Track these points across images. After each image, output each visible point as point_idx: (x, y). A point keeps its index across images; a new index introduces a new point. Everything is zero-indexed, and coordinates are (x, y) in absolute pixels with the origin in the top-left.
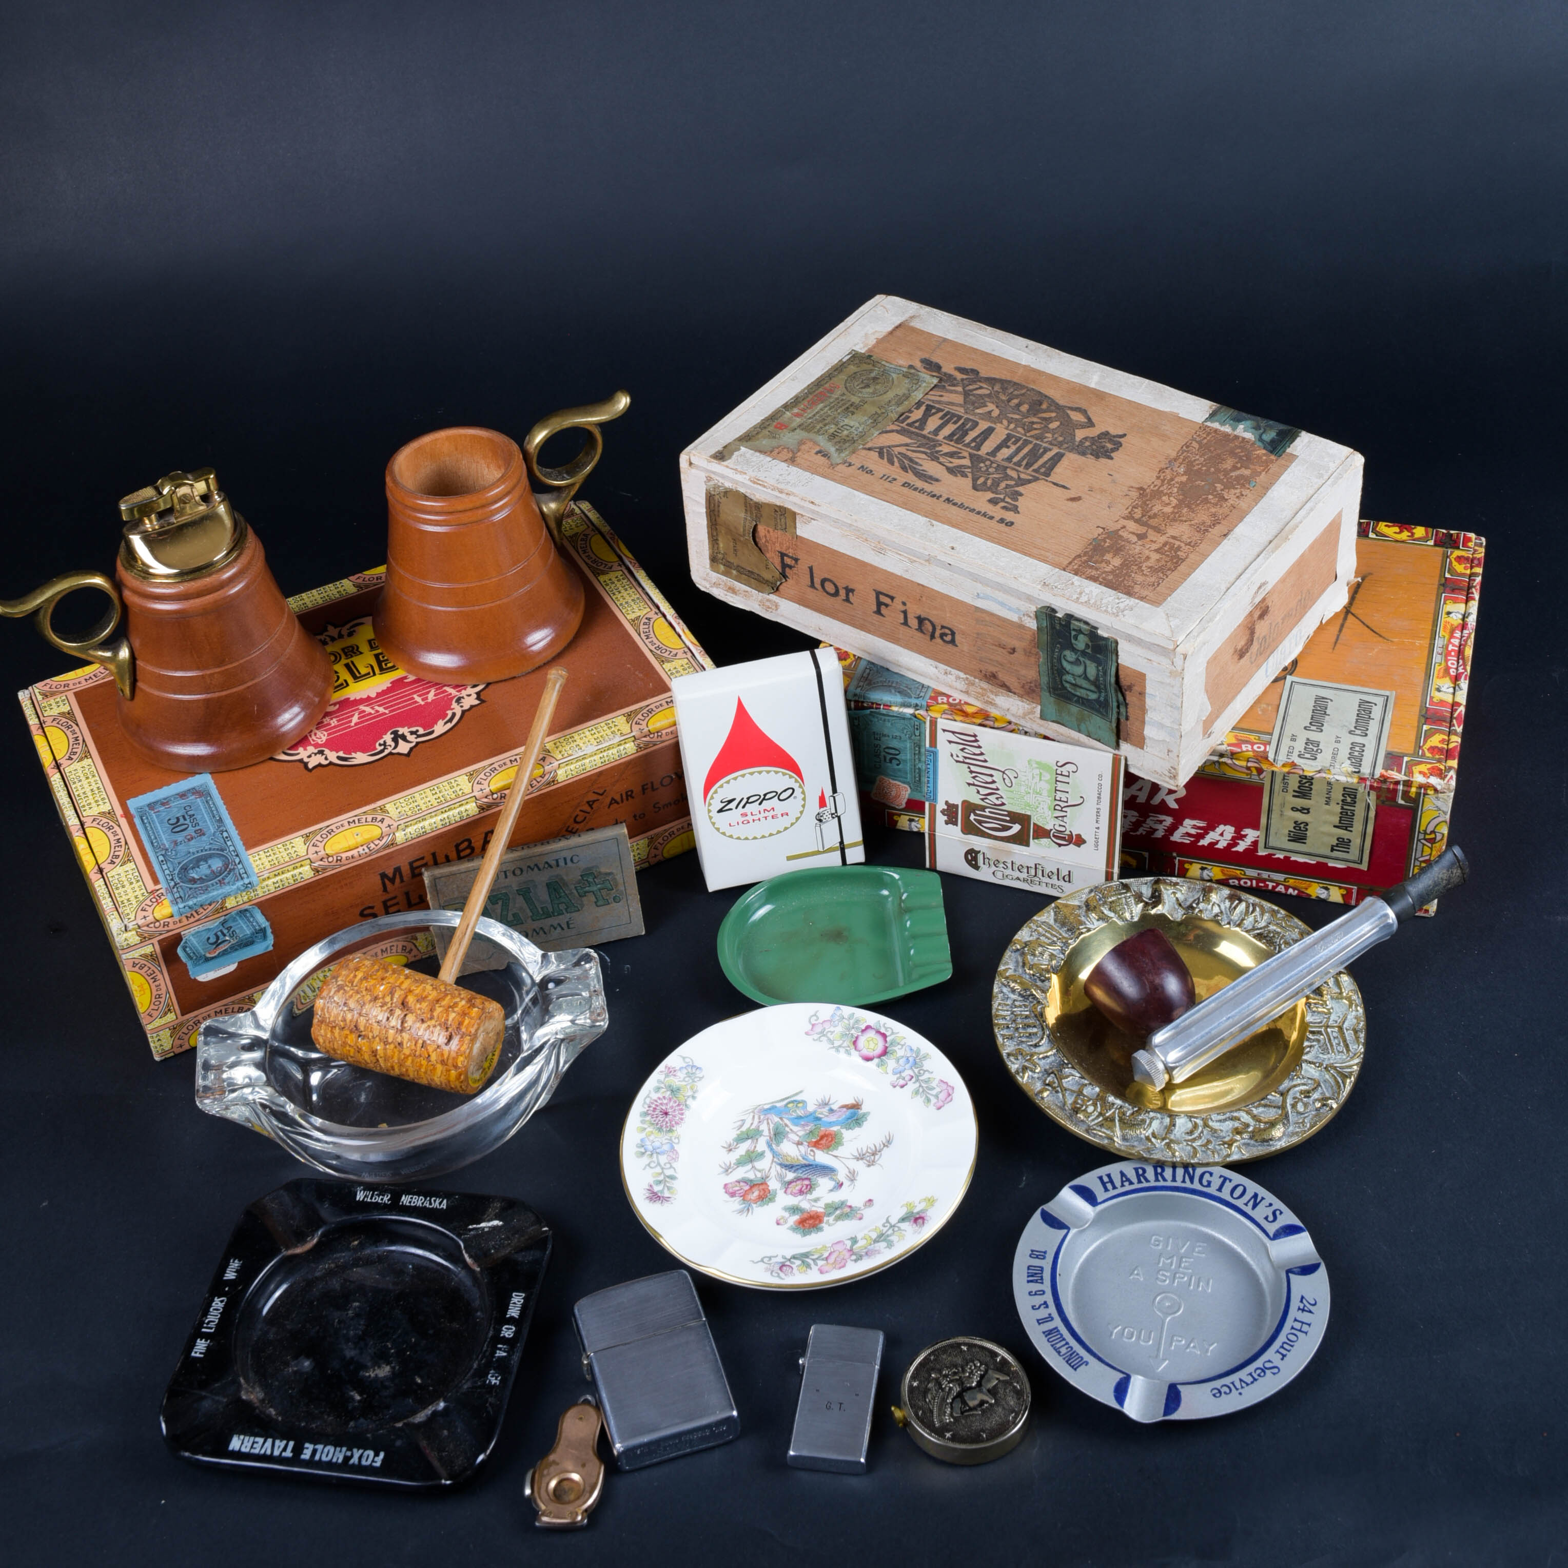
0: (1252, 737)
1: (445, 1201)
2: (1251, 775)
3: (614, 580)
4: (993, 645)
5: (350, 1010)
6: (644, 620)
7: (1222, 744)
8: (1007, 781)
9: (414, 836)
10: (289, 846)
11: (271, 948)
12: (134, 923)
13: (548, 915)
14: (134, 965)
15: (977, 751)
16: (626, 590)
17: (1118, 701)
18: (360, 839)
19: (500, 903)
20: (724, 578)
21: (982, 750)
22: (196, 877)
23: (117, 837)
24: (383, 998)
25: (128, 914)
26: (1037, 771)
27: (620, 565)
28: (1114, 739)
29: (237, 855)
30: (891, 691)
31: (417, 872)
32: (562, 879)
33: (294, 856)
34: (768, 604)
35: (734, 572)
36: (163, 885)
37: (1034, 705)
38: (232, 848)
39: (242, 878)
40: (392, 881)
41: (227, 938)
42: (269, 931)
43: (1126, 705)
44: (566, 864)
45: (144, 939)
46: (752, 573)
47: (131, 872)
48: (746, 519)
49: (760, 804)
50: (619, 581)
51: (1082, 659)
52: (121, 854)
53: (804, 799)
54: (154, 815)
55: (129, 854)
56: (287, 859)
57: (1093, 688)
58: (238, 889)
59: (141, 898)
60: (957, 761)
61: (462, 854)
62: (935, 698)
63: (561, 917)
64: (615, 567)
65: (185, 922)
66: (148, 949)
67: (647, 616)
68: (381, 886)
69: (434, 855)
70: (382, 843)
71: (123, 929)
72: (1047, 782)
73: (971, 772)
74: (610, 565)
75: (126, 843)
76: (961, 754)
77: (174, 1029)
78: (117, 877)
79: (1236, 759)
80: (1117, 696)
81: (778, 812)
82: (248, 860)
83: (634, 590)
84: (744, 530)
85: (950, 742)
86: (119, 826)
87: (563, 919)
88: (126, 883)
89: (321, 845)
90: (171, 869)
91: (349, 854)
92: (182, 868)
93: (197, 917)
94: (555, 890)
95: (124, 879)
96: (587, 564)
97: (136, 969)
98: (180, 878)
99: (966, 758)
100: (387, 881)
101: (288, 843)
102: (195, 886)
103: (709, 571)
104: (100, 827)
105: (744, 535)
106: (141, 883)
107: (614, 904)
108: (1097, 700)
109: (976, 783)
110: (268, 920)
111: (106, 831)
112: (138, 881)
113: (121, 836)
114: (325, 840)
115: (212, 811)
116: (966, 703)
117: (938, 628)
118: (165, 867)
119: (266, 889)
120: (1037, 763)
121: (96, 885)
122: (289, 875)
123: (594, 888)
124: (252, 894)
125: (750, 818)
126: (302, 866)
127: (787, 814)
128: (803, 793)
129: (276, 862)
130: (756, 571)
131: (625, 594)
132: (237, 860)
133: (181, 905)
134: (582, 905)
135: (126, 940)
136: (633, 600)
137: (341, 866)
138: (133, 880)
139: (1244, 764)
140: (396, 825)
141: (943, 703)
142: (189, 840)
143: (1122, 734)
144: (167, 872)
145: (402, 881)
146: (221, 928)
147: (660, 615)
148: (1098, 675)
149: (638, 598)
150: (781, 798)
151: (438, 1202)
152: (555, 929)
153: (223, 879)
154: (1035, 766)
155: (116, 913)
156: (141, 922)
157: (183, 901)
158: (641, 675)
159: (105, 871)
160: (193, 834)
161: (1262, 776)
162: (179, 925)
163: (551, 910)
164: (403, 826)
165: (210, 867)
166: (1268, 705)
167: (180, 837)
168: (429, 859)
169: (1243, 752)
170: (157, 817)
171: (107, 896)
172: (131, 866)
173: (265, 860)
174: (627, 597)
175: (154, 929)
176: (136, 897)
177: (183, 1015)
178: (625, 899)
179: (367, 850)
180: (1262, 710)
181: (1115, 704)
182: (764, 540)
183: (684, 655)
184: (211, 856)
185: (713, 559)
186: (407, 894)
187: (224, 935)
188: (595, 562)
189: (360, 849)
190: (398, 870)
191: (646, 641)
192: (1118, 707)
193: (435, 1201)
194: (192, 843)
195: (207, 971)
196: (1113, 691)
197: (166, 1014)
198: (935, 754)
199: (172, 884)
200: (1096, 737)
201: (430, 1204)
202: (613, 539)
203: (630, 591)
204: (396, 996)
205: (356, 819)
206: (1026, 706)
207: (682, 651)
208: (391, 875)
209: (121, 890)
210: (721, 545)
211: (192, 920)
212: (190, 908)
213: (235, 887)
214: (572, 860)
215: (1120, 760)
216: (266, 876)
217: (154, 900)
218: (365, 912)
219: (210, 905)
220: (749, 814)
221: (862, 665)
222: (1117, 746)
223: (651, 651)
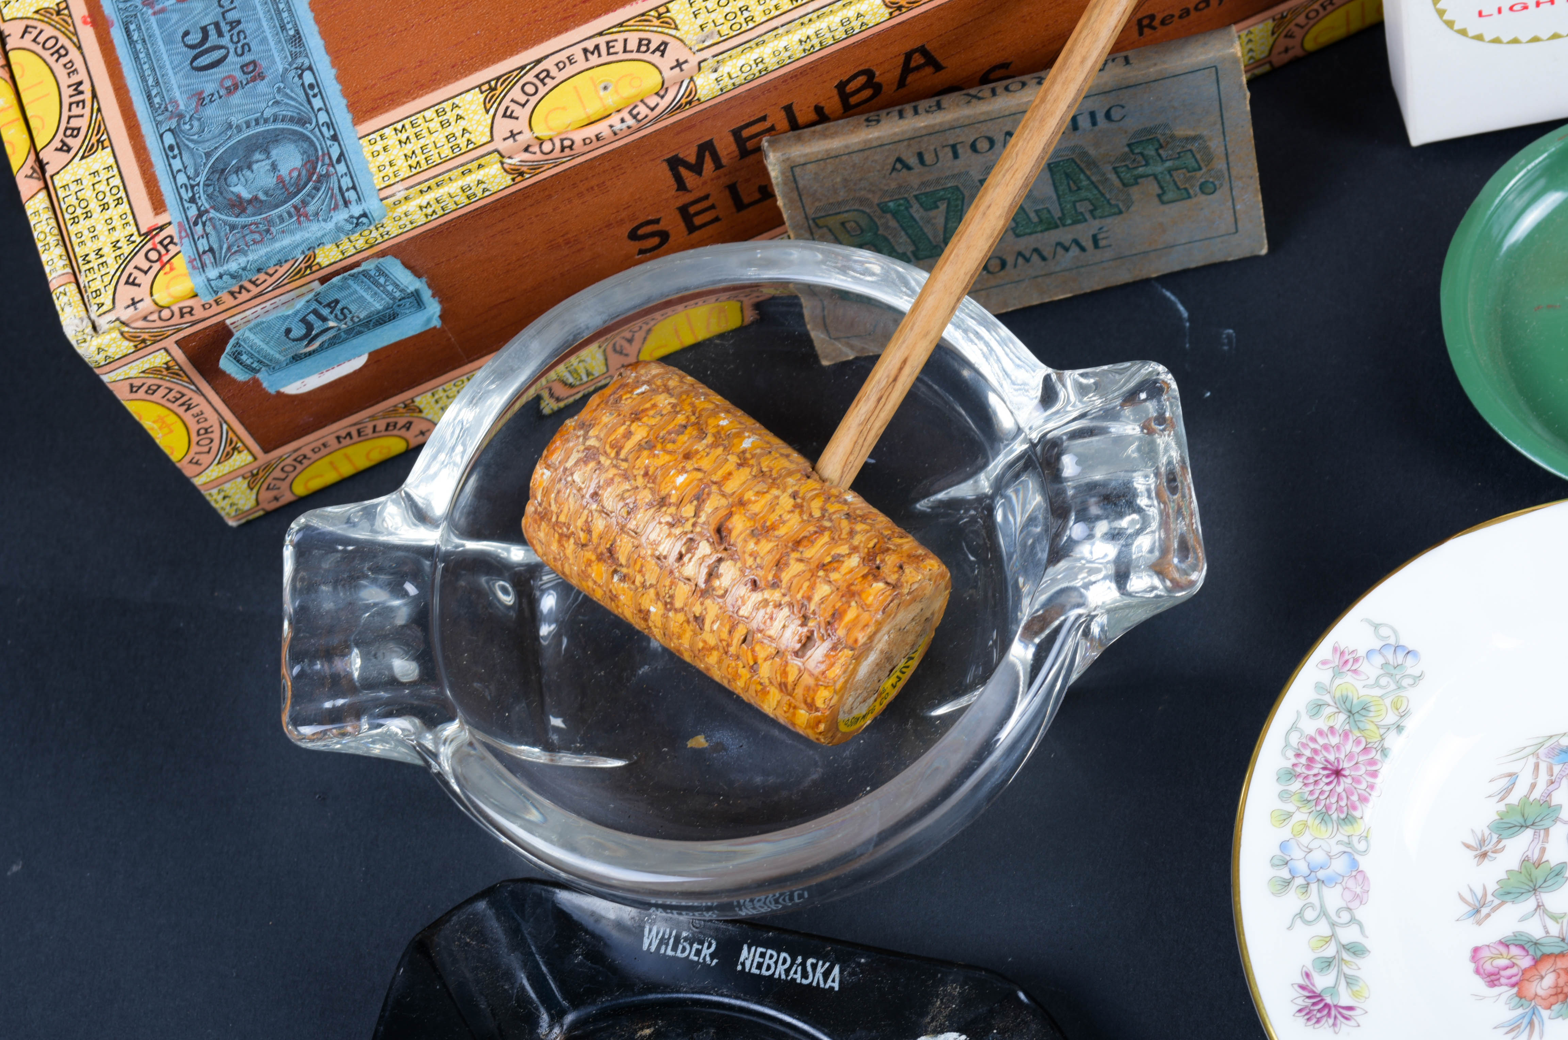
1: (836, 970)
5: (604, 512)
9: (737, 82)
10: (451, 116)
11: (436, 323)
12: (111, 316)
13: (1052, 225)
14: (133, 389)
18: (611, 99)
19: (943, 206)
22: (246, 195)
23: (75, 79)
24: (679, 504)
25: (97, 293)
29: (335, 138)
31: (750, 145)
32: (1084, 154)
33: (462, 142)
36: (172, 215)
38: (323, 117)
39: (346, 203)
40: (697, 168)
41: (331, 324)
42: (426, 294)
44: (1094, 123)
45: (141, 343)
47: (104, 175)
52: (83, 123)
54: (153, 19)
55: (100, 128)
56: (446, 152)
58: (339, 229)
59: (126, 249)
61: (853, 100)
63: (1079, 227)
65: (230, 301)
66: (159, 359)
68: (671, 181)
69: (788, 110)
70: (664, 103)
71: (89, 329)
75: (94, 96)
77: (253, 478)
78: (74, 187)
82: (359, 151)
86: (79, 48)
87: (1084, 232)
88: (94, 206)
89: (523, 113)
90: (191, 172)
91: (591, 132)
92: (213, 170)
93: (255, 290)
94: (1067, 176)
95: (88, 194)
97: (141, 393)
98: (210, 197)
100: (683, 171)
101: (447, 105)
102: (242, 220)
104: (38, 49)
106: (125, 207)
107: (1202, 198)
110: (418, 274)
111: (51, 60)
112: (119, 202)
113: (82, 75)
114: (534, 100)
115: (279, 12)
118: (177, 164)
119: (405, 220)
121: (30, 208)
122: (453, 188)
123: (1159, 168)
124: (375, 234)
126: (480, 166)
129: (421, 158)
132: (335, 153)
133: (212, 273)
134: (1129, 203)
135: (99, 350)
137: (574, 157)
138: (109, 199)
140: (694, 60)
142: (230, 91)
144: (182, 179)
145: (718, 165)
146: (315, 305)
151: (820, 970)
152: (1067, 249)
153: (305, 203)
155: (73, 287)
156: (127, 314)
157: (216, 263)
159: (50, 170)
160: (239, 75)
162: (215, 309)
163: (1057, 214)
164: (712, 62)
165: (274, 167)
167: (209, 83)
168: (780, 120)
170: (160, 25)
171: (52, 240)
172: (103, 157)
173: (397, 153)
175: (159, 323)
176: (115, 245)
177: (266, 451)
178: (1226, 187)
179: (630, 122)
184: (276, 138)
186: (732, 189)
187: (324, 319)
189: (615, 120)
190: (707, 148)
193: (814, 967)
194: (237, 98)
195: (302, 377)
197: (228, 456)
199: (193, 212)
201: (805, 975)
204: (708, 508)
205: (601, 41)
208: (692, 159)
209: (83, 225)
211: (245, 296)
212: (233, 276)
213: (330, 226)
214: (1108, 116)
216: (400, 196)
217: (153, 255)
218: (640, 232)
219: (280, 263)
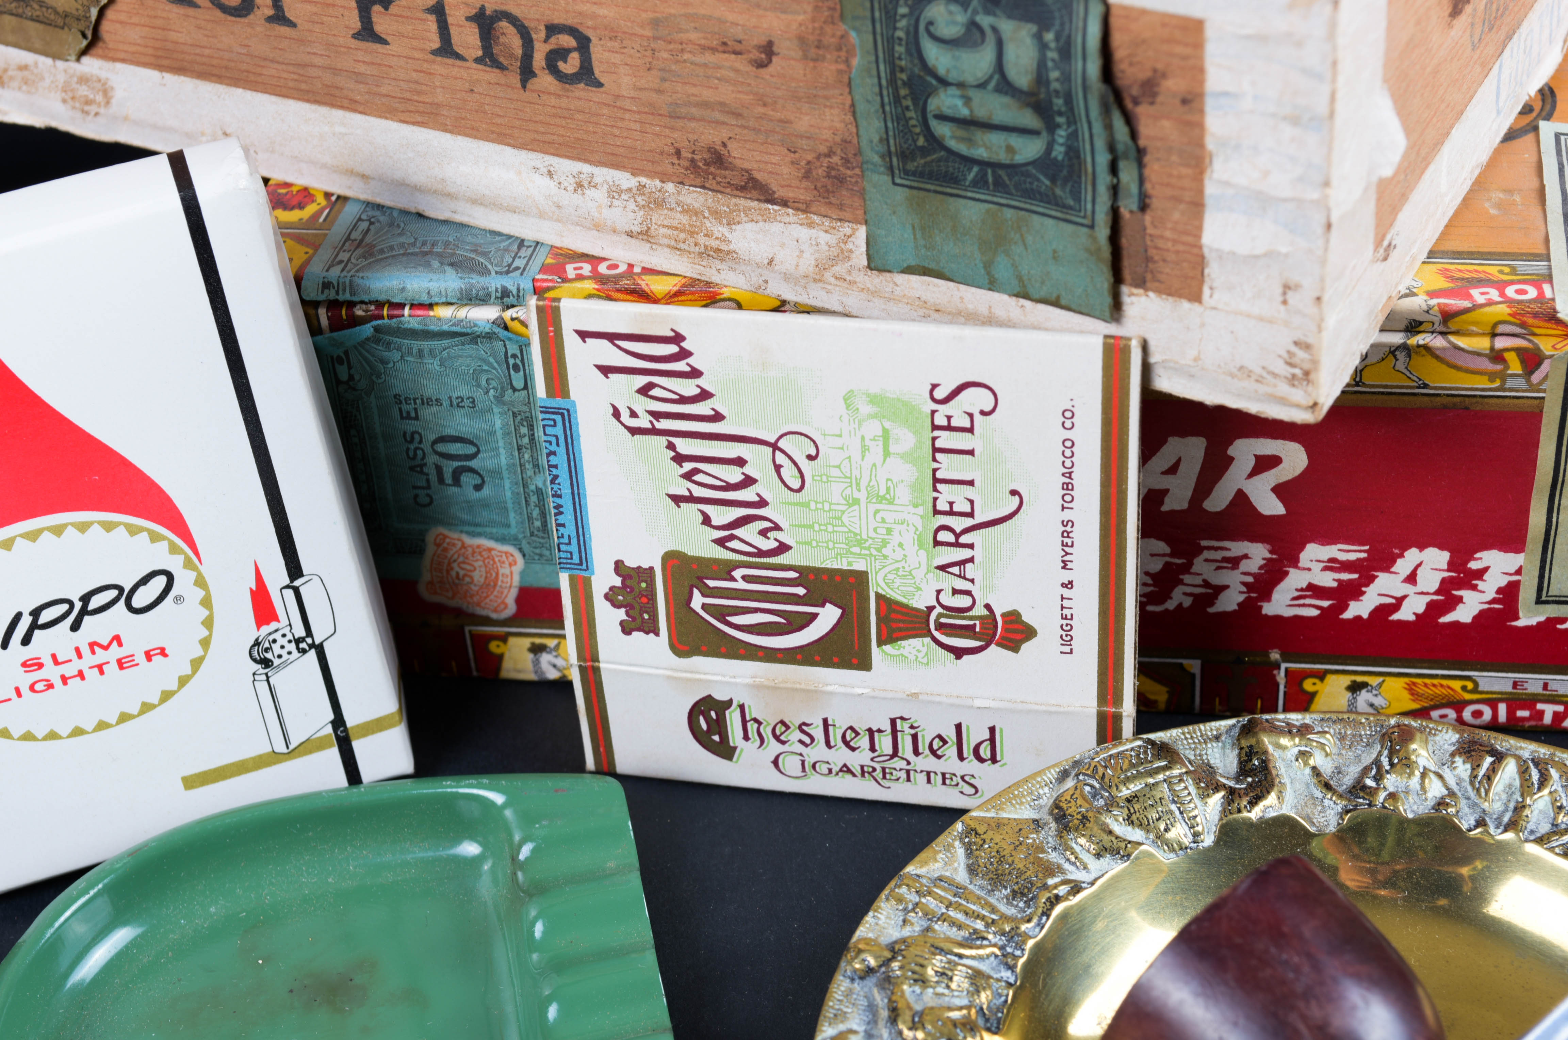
0: (1493, 270)
2: (1503, 376)
4: (704, 48)
7: (1411, 294)
8: (789, 472)
15: (688, 388)
17: (1112, 148)
21: (704, 382)
26: (873, 428)
28: (1104, 280)
30: (428, 265)
34: (86, 92)
37: (847, 229)
43: (1140, 153)
49: (75, 627)
51: (985, 21)
53: (206, 602)
57: (1028, 119)
60: (634, 431)
62: (558, 270)
72: (907, 457)
73: (679, 459)
76: (642, 405)
79: (1456, 333)
80: (1109, 127)
81: (134, 646)
85: (606, 370)
99: (657, 415)
108: (1045, 163)
109: (699, 492)
116: (647, 271)
117: (539, 36)
120: (874, 399)
125: (51, 672)
127: (163, 652)
128: (201, 582)
139: (1483, 344)
141: (580, 278)
148: (1042, 66)
150: (138, 601)
154: (866, 409)
161: (1536, 378)
166: (1509, 191)
169: (1476, 307)
180: (1499, 205)
181: (1103, 159)
192: (1114, 169)
196: (1095, 112)
198: (566, 416)
200: (1043, 293)
206: (824, 238)
215: (1126, 350)
220: (47, 661)
221: (350, 212)
222: (1116, 310)
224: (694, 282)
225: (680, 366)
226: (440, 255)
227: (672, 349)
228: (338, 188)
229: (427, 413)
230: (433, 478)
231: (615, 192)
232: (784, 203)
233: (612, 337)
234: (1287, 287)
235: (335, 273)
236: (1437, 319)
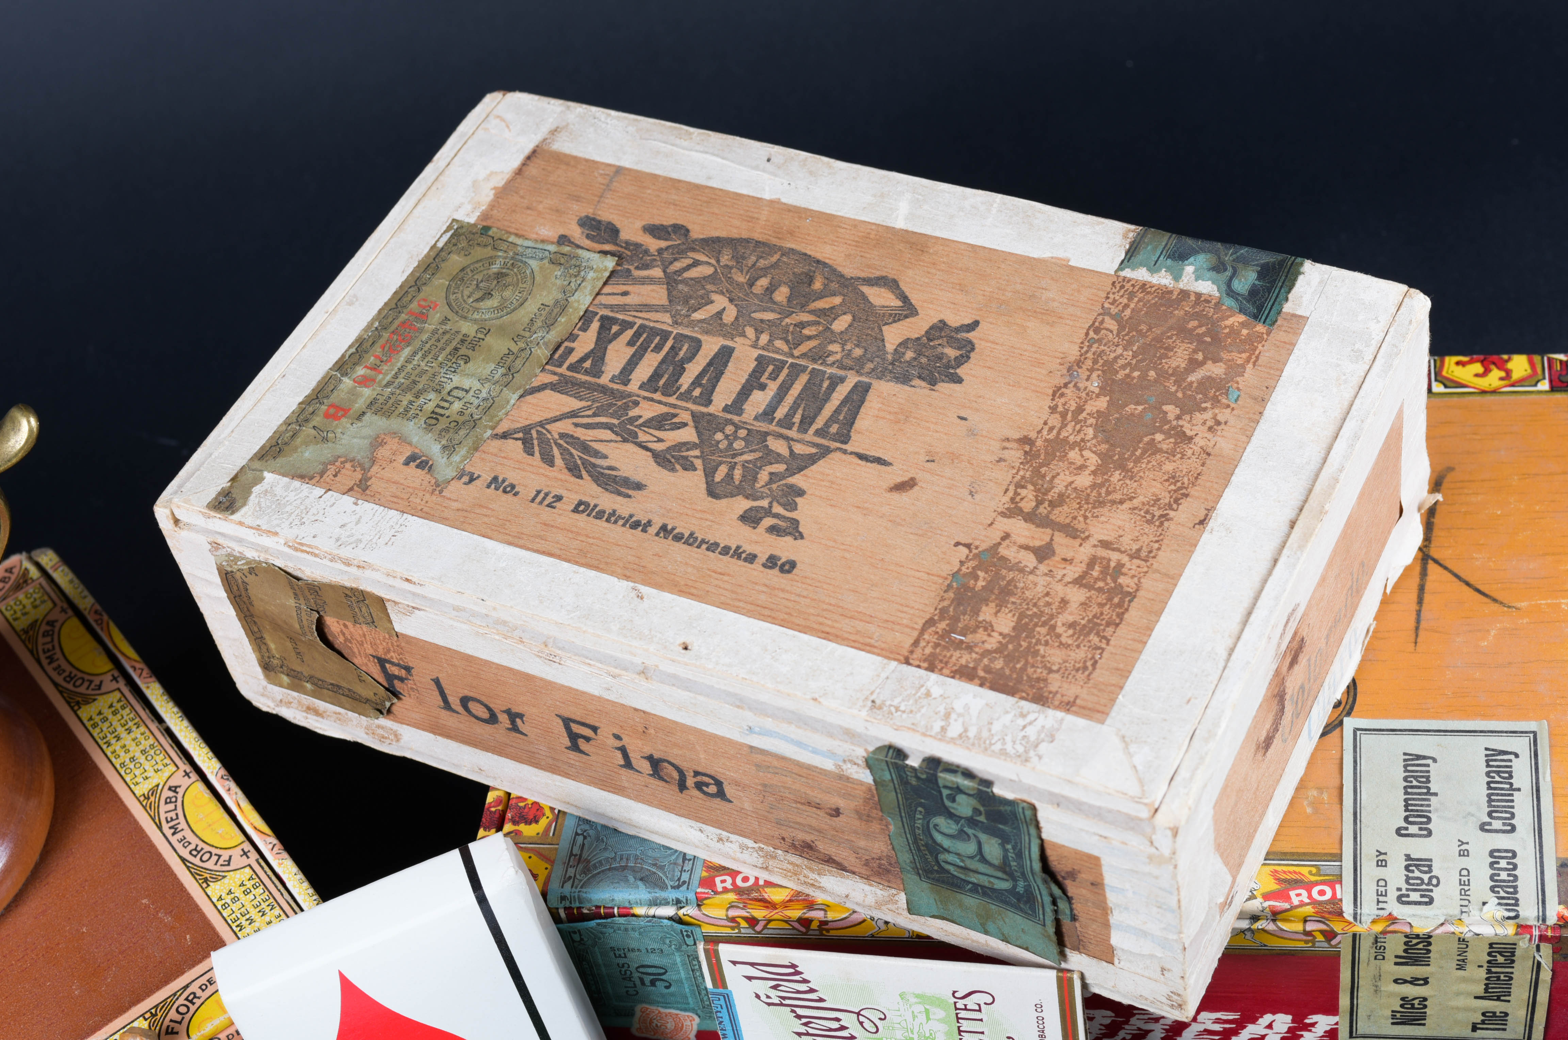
0: (1305, 871)
2: (1313, 942)
3: (107, 713)
4: (796, 802)
6: (167, 793)
7: (1252, 897)
8: (867, 1024)
15: (803, 987)
16: (129, 731)
17: (1052, 895)
20: (295, 694)
21: (811, 985)
26: (919, 1008)
27: (115, 679)
28: (1054, 949)
30: (627, 880)
34: (380, 732)
35: (308, 686)
37: (894, 891)
43: (1069, 899)
46: (339, 687)
48: (298, 609)
50: (115, 713)
51: (970, 831)
57: (1000, 874)
60: (769, 1004)
62: (709, 881)
64: (108, 685)
67: (172, 783)
72: (940, 1020)
73: (799, 1017)
74: (97, 681)
76: (773, 993)
79: (1283, 921)
80: (1049, 889)
83: (143, 729)
84: (302, 627)
85: (750, 978)
96: (56, 685)
99: (784, 998)
103: (264, 682)
105: (304, 634)
108: (1012, 891)
109: (811, 1031)
116: (768, 884)
117: (689, 775)
120: (917, 996)
130: (344, 684)
131: (127, 739)
136: (143, 752)
139: (1299, 927)
141: (726, 890)
143: (1067, 939)
147: (194, 776)
148: (1005, 857)
149: (152, 746)
154: (913, 1000)
158: (168, 919)
161: (1334, 942)
166: (1320, 789)
169: (1293, 908)
174: (132, 746)
180: (1311, 804)
181: (1047, 900)
182: (341, 639)
183: (244, 861)
185: (267, 667)
188: (70, 678)
191: (174, 840)
192: (1054, 903)
196: (1040, 882)
198: (727, 998)
200: (1018, 943)
202: (100, 622)
203: (137, 733)
206: (879, 892)
207: (237, 852)
210: (272, 646)
215: (1071, 980)
221: (569, 826)
222: (1063, 955)
223: (183, 860)
224: (799, 893)
225: (797, 978)
226: (633, 870)
227: (792, 970)
228: (558, 807)
229: (631, 955)
230: (638, 982)
231: (743, 847)
232: (854, 873)
233: (753, 964)
234: (1163, 969)
235: (567, 889)
236: (1269, 915)
